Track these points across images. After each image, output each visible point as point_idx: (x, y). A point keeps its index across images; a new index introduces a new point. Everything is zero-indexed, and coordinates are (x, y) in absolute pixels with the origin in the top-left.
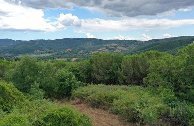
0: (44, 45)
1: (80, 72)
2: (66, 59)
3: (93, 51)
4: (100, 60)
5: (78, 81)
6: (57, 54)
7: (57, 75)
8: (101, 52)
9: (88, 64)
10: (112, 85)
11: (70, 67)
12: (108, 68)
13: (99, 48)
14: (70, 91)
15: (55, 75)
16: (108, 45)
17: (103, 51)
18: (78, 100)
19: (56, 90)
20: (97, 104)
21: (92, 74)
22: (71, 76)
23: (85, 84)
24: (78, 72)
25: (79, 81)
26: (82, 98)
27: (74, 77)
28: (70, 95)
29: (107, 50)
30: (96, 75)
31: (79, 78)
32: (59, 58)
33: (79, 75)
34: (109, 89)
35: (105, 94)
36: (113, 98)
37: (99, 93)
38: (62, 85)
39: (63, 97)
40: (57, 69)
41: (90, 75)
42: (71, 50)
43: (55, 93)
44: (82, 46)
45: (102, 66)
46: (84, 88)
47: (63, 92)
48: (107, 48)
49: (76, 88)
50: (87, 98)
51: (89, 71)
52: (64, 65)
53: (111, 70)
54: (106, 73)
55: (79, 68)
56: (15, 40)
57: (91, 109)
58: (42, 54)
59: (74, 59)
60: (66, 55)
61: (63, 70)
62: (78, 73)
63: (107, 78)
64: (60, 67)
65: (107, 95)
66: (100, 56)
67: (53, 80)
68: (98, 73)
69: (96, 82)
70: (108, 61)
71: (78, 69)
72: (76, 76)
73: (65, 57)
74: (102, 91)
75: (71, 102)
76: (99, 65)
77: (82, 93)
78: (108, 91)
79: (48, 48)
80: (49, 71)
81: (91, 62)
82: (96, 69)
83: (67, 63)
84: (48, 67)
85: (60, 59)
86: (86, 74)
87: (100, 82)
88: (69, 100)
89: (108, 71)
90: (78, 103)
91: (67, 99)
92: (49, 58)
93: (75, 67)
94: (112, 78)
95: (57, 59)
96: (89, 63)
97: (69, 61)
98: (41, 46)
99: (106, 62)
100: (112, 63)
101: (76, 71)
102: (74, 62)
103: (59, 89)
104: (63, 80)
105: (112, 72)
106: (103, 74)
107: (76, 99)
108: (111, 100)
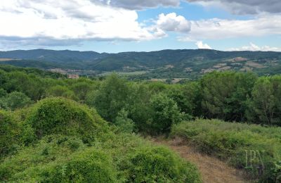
0: (135, 60)
1: (185, 99)
2: (165, 80)
3: (206, 69)
4: (217, 83)
5: (181, 112)
6: (153, 72)
7: (152, 101)
8: (218, 71)
9: (197, 87)
10: (234, 122)
11: (170, 91)
12: (229, 95)
13: (216, 64)
14: (169, 125)
15: (149, 102)
16: (229, 60)
17: (222, 69)
18: (180, 140)
19: (149, 122)
20: (208, 149)
21: (203, 103)
22: (171, 104)
23: (191, 117)
24: (182, 98)
25: (183, 113)
26: (186, 138)
27: (176, 106)
28: (169, 131)
29: (229, 67)
30: (209, 105)
31: (183, 107)
32: (155, 77)
33: (183, 103)
34: (230, 129)
35: (222, 136)
36: (236, 142)
37: (213, 133)
38: (158, 116)
39: (159, 134)
40: (153, 93)
41: (200, 103)
42: (172, 67)
43: (148, 126)
44: (189, 61)
45: (219, 92)
46: (190, 124)
47: (159, 126)
48: (229, 64)
49: (177, 122)
50: (194, 138)
51: (198, 98)
52: (161, 88)
53: (233, 99)
54: (225, 103)
55: (184, 93)
57: (199, 155)
58: (133, 71)
59: (177, 80)
60: (165, 74)
61: (160, 95)
62: (182, 101)
63: (226, 111)
64: (156, 91)
65: (226, 138)
66: (217, 76)
67: (147, 108)
68: (213, 103)
69: (208, 115)
70: (230, 84)
71: (181, 94)
72: (179, 104)
73: (164, 77)
74: (218, 130)
75: (170, 142)
76: (214, 90)
77: (187, 130)
78: (227, 131)
79: (141, 64)
80: (141, 96)
81: (202, 86)
82: (209, 96)
83: (166, 86)
84: (141, 89)
85: (156, 80)
86: (194, 102)
87: (215, 116)
88: (167, 138)
89: (228, 101)
90: (180, 144)
91: (163, 137)
92: (142, 78)
93: (178, 92)
94: (234, 112)
95: (153, 80)
96: (199, 87)
97: (169, 82)
98: (132, 61)
99: (227, 85)
100: (236, 87)
101: (179, 97)
102: (176, 84)
103: (154, 121)
104: (160, 109)
105: (237, 101)
106: (221, 104)
107: (177, 137)
108: (232, 145)
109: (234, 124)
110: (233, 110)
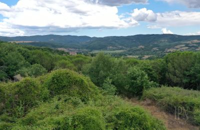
0: (116, 42)
1: (153, 72)
2: (138, 56)
3: (169, 48)
4: (178, 59)
5: (151, 80)
6: (129, 51)
7: (129, 72)
8: (179, 50)
9: (163, 63)
10: (192, 90)
11: (142, 65)
12: (188, 69)
13: (176, 45)
14: (141, 90)
15: (126, 73)
16: (188, 42)
17: (182, 49)
18: (149, 102)
19: (127, 87)
20: (170, 109)
21: (167, 74)
22: (143, 75)
23: (158, 84)
24: (151, 71)
25: (152, 82)
26: (154, 100)
27: (146, 76)
28: (141, 94)
29: (187, 48)
30: (171, 76)
31: (152, 78)
32: (130, 55)
33: (152, 74)
34: (189, 95)
35: (182, 100)
36: (193, 105)
37: (176, 97)
38: (133, 83)
39: (133, 96)
40: (129, 66)
41: (165, 75)
42: (143, 47)
43: (125, 90)
44: (156, 43)
45: (180, 66)
46: (157, 90)
47: (134, 91)
48: (187, 45)
49: (147, 88)
50: (160, 100)
51: (163, 71)
52: (136, 63)
53: (192, 72)
54: (184, 75)
55: (153, 67)
56: (92, 37)
57: (164, 113)
58: (114, 50)
59: (147, 57)
60: (138, 52)
61: (135, 68)
63: (185, 81)
64: (132, 65)
65: (185, 102)
66: (178, 54)
67: (124, 77)
68: (175, 74)
69: (171, 84)
70: (189, 61)
71: (150, 67)
72: (149, 75)
73: (137, 54)
74: (180, 95)
75: (142, 102)
76: (176, 65)
77: (155, 94)
78: (186, 96)
79: (121, 45)
80: (120, 68)
81: (167, 61)
82: (172, 70)
83: (138, 61)
84: (120, 63)
86: (160, 74)
87: (176, 85)
88: (139, 99)
89: (187, 73)
90: (149, 105)
91: (137, 98)
92: (120, 55)
93: (148, 66)
95: (128, 56)
96: (165, 62)
97: (140, 58)
98: (114, 43)
99: (186, 62)
100: (193, 63)
101: (149, 69)
102: (146, 60)
103: (131, 86)
104: (135, 78)
105: (194, 74)
106: (181, 75)
107: (147, 99)
108: (190, 108)
109: (191, 91)
110: (191, 80)
